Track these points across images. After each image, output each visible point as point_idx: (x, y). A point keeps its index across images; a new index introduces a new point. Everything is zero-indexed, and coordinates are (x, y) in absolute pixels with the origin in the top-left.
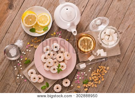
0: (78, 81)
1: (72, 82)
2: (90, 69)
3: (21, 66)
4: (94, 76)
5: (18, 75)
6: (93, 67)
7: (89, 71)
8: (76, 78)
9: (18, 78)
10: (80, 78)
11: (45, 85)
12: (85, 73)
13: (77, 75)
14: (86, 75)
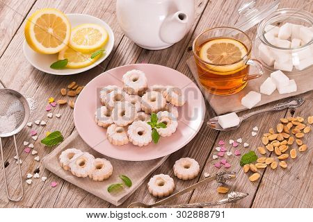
0: (223, 161)
1: (206, 168)
2: (256, 129)
3: (34, 152)
4: (270, 141)
5: (29, 175)
6: (265, 125)
7: (254, 134)
8: (215, 157)
9: (29, 181)
10: (229, 154)
11: (119, 181)
12: (240, 140)
13: (218, 149)
14: (246, 145)
